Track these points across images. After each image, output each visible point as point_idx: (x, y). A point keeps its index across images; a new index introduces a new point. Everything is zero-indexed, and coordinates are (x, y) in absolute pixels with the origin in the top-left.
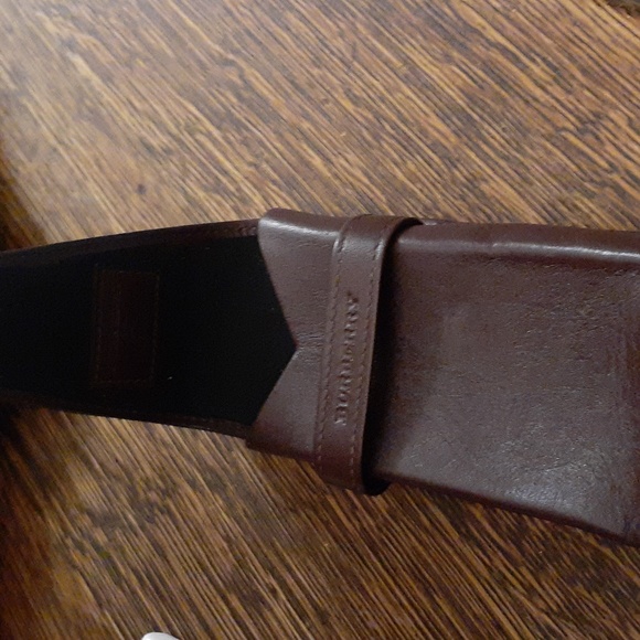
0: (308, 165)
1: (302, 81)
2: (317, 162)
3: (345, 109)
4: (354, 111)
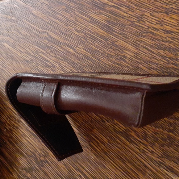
0: (69, 52)
1: (64, 31)
2: (71, 50)
3: (76, 35)
4: (79, 34)
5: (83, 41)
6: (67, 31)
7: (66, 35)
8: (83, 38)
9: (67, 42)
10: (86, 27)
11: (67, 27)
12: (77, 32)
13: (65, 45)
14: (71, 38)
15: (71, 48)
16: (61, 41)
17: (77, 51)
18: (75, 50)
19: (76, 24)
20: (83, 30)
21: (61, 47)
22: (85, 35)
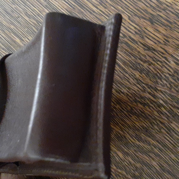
0: (15, 42)
1: (9, 10)
2: (18, 40)
3: (26, 20)
4: (29, 20)
5: (34, 30)
6: (12, 12)
7: (12, 17)
8: (34, 27)
9: (12, 27)
10: (39, 13)
11: (13, 6)
12: (27, 16)
13: (10, 31)
14: (18, 22)
15: (18, 37)
16: (4, 23)
17: (25, 42)
18: (23, 40)
19: (27, 4)
20: (35, 16)
21: (4, 31)
22: (38, 23)
